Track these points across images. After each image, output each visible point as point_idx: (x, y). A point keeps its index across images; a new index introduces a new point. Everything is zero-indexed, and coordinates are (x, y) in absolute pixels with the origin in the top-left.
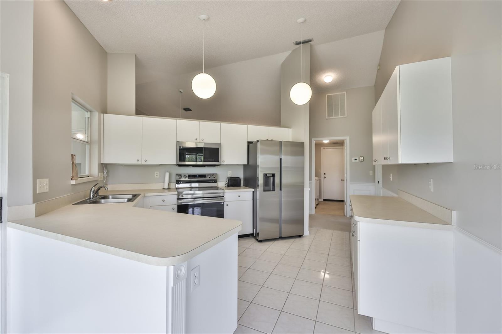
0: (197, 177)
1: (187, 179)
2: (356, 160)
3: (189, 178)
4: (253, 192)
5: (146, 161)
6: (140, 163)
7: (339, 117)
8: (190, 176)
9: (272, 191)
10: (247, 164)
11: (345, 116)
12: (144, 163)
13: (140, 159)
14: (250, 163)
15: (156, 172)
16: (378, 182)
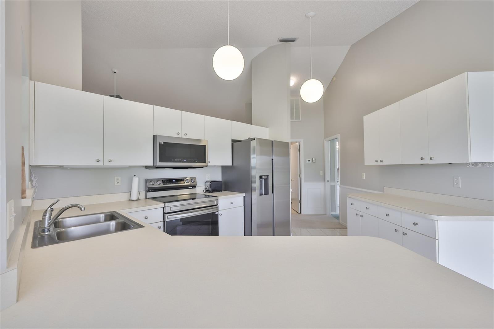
0: (174, 182)
1: (162, 185)
2: (309, 161)
3: (164, 183)
4: (244, 197)
5: (110, 161)
6: (100, 164)
7: (295, 120)
8: (165, 181)
9: (265, 194)
10: (231, 165)
11: (299, 120)
12: (107, 164)
13: (101, 158)
14: (235, 164)
15: (116, 178)
16: (327, 181)
